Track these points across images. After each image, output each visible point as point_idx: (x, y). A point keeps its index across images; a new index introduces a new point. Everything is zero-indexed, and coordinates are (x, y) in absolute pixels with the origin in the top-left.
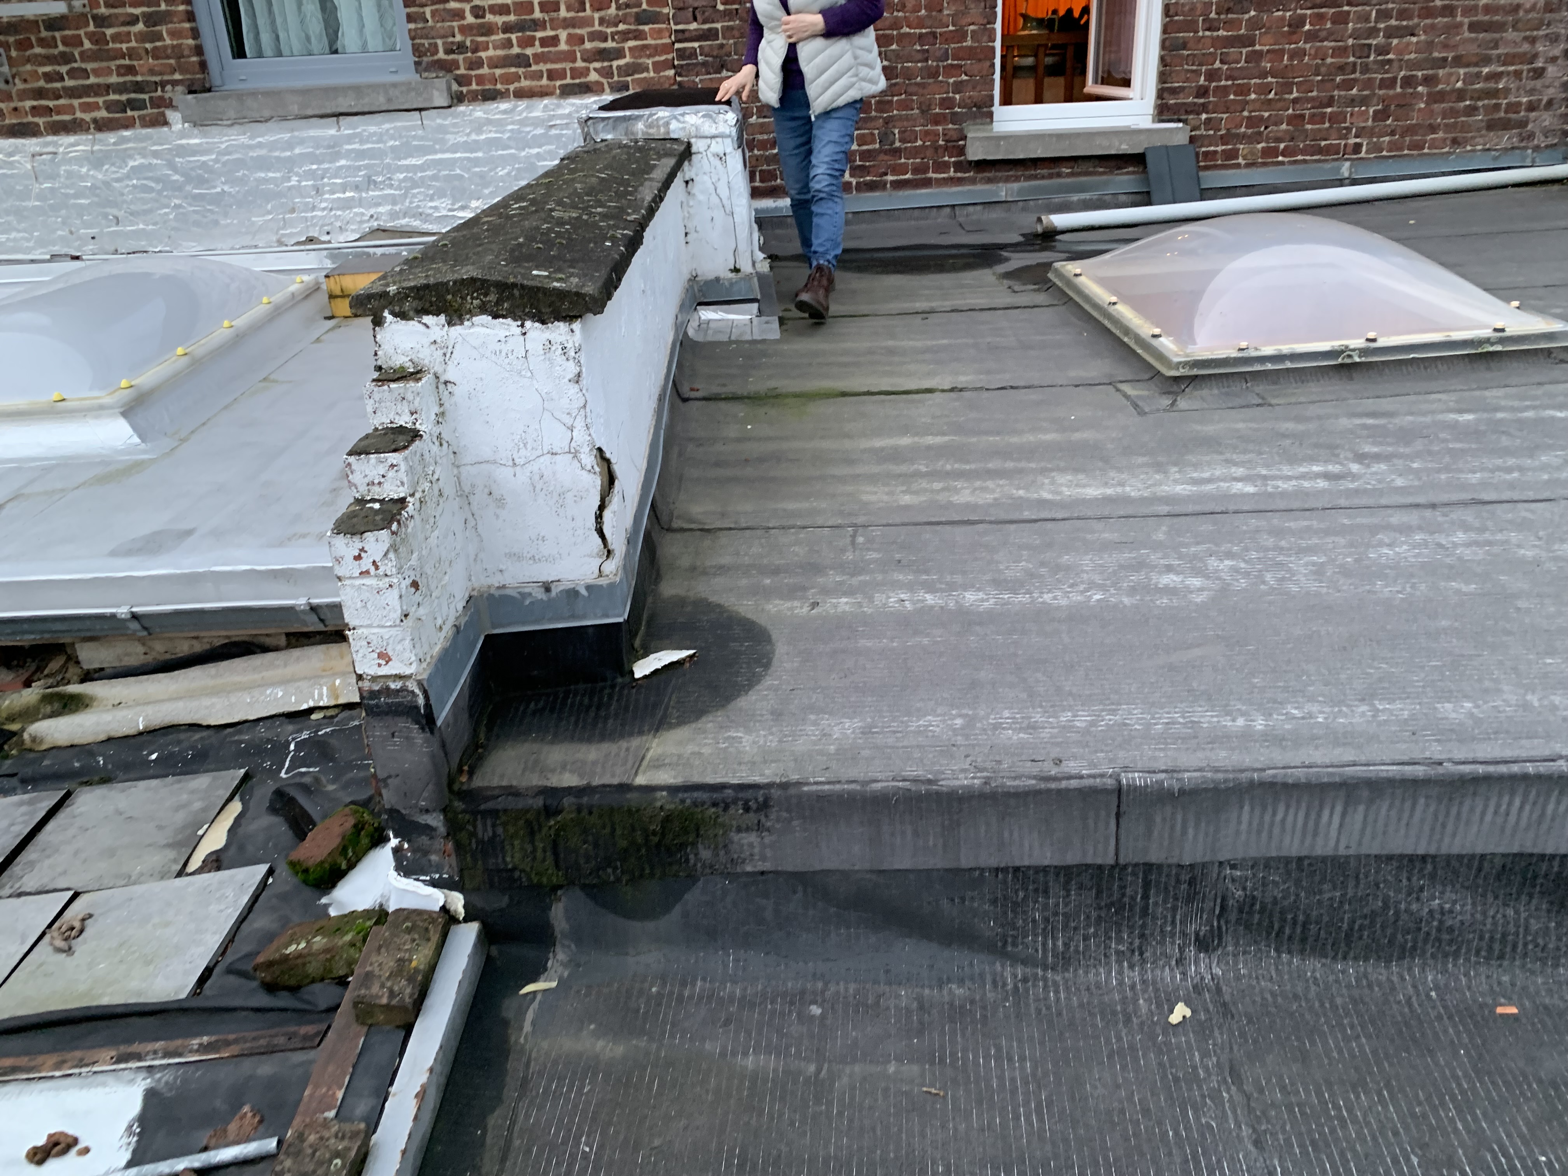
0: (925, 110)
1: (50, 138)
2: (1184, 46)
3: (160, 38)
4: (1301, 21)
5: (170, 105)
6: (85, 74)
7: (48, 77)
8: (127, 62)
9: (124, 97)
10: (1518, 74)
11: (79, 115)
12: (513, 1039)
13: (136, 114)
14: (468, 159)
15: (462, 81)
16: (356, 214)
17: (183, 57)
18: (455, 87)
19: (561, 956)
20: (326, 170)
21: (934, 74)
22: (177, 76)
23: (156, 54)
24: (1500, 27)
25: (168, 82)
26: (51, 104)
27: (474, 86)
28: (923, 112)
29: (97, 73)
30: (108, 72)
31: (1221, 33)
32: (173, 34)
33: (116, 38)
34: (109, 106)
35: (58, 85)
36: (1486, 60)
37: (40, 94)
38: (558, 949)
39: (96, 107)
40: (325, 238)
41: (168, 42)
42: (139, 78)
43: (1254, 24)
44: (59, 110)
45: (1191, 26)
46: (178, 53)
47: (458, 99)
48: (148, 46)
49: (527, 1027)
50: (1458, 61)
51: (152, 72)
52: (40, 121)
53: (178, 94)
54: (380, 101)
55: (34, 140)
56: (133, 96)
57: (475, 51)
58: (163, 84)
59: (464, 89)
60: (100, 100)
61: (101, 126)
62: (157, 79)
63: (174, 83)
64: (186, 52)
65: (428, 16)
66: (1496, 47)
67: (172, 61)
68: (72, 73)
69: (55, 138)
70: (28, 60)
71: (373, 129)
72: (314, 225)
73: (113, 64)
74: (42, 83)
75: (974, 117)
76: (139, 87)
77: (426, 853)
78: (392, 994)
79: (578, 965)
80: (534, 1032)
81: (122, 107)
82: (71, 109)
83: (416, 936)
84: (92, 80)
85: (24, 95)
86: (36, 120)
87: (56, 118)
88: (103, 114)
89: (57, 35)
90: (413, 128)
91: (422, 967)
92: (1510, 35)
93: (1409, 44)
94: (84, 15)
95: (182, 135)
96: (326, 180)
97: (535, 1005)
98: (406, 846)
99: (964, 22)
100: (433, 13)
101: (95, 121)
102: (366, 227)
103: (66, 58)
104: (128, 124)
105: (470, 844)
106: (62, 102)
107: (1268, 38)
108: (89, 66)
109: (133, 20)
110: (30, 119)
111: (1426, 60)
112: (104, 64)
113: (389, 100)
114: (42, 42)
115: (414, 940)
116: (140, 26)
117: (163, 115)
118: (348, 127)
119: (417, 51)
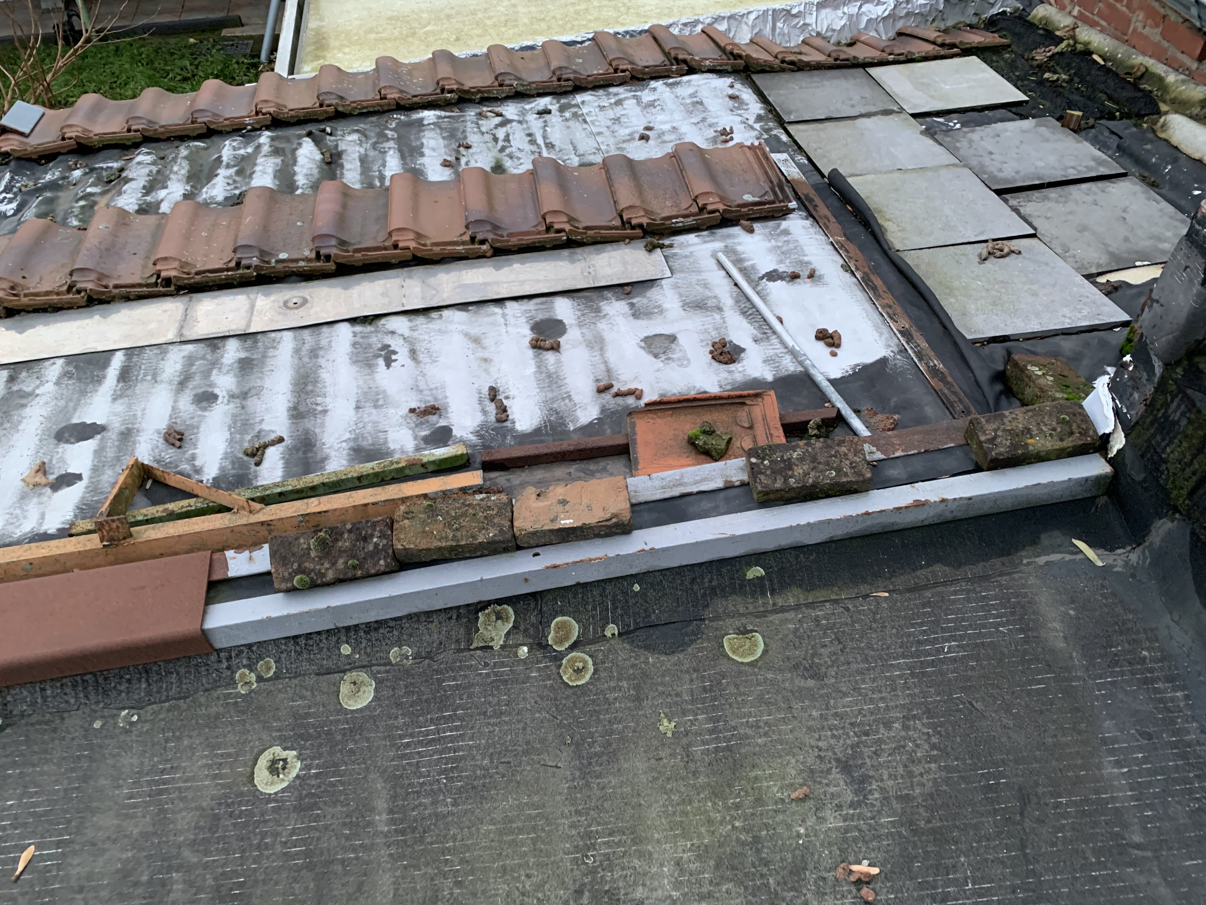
12: (1024, 553)
19: (1134, 557)
38: (1139, 550)
49: (1042, 560)
77: (1136, 388)
78: (992, 440)
79: (1133, 576)
80: (1041, 567)
83: (1059, 430)
91: (1031, 448)
97: (1068, 557)
98: (1131, 368)
105: (1158, 410)
115: (1054, 429)
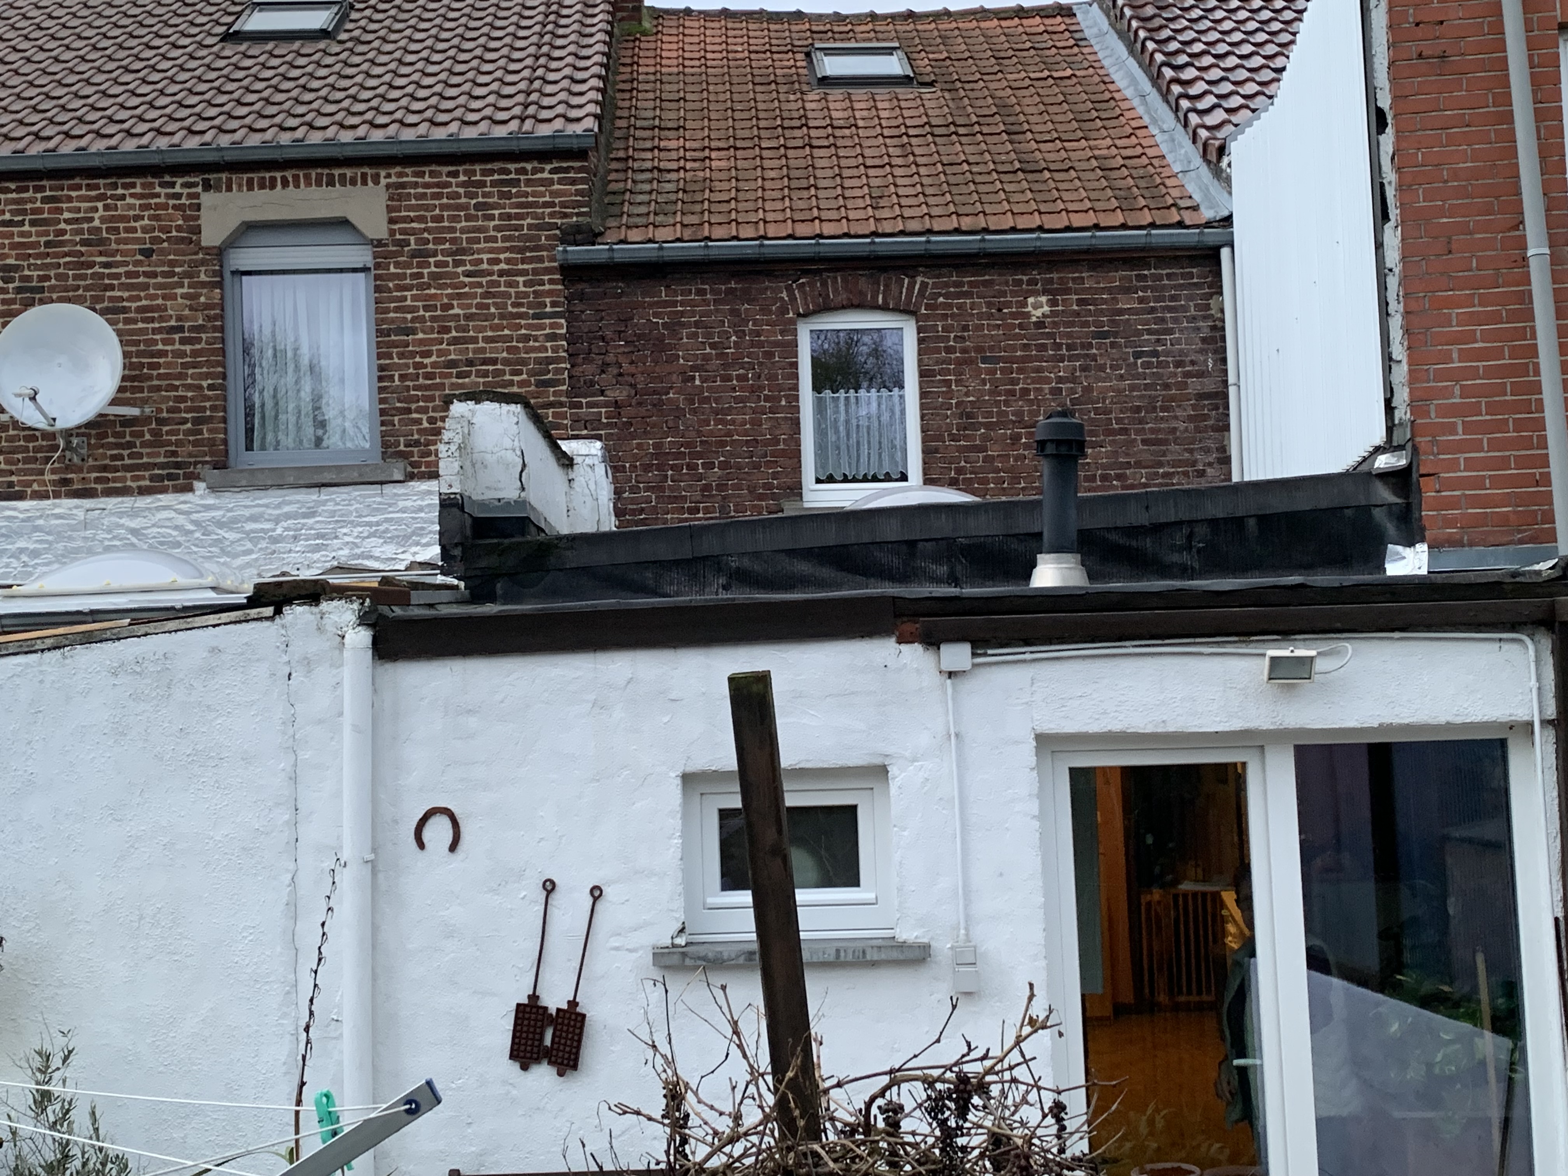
0: (752, 490)
1: (103, 499)
2: (936, 451)
3: (202, 433)
4: (1018, 437)
5: (198, 478)
6: (141, 456)
7: (114, 458)
8: (174, 448)
9: (165, 472)
10: (1186, 474)
11: (129, 483)
13: (171, 483)
14: (413, 518)
15: (414, 465)
16: (323, 556)
17: (214, 445)
18: (409, 469)
20: (304, 525)
21: (757, 466)
22: (207, 459)
23: (195, 444)
24: (1165, 442)
25: (200, 462)
26: (110, 475)
27: (423, 469)
28: (750, 492)
29: (149, 455)
30: (158, 455)
31: (962, 443)
32: (210, 431)
33: (168, 433)
34: (152, 478)
35: (119, 463)
36: (1160, 465)
37: (105, 468)
39: (143, 478)
40: (296, 573)
41: (206, 436)
42: (179, 459)
43: (985, 438)
44: (115, 480)
45: (940, 438)
46: (212, 443)
47: (411, 477)
48: (191, 438)
50: (1139, 464)
51: (190, 455)
52: (99, 487)
53: (206, 471)
54: (355, 476)
55: (91, 500)
56: (172, 471)
57: (427, 445)
58: (196, 463)
59: (416, 471)
60: (147, 474)
61: (143, 491)
62: (192, 460)
63: (204, 463)
64: (218, 443)
65: (396, 422)
66: (1164, 455)
67: (206, 449)
68: (130, 456)
69: (107, 499)
70: (102, 446)
71: (344, 496)
72: (288, 564)
73: (162, 450)
74: (107, 462)
75: (787, 496)
76: (177, 465)
81: (161, 478)
82: (124, 479)
84: (145, 460)
85: (91, 470)
86: (96, 486)
87: (111, 485)
88: (147, 483)
89: (128, 430)
90: (374, 496)
92: (1173, 447)
93: (1101, 452)
94: (150, 417)
95: (202, 497)
96: (303, 531)
99: (778, 432)
100: (400, 420)
101: (139, 488)
102: (328, 565)
103: (130, 445)
104: (164, 490)
106: (118, 474)
107: (996, 447)
108: (144, 451)
109: (185, 421)
110: (93, 485)
111: (1115, 463)
112: (156, 450)
113: (360, 475)
114: (116, 435)
116: (189, 425)
117: (192, 484)
118: (326, 494)
119: (385, 445)
